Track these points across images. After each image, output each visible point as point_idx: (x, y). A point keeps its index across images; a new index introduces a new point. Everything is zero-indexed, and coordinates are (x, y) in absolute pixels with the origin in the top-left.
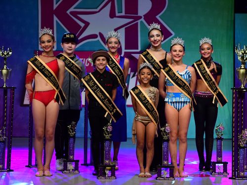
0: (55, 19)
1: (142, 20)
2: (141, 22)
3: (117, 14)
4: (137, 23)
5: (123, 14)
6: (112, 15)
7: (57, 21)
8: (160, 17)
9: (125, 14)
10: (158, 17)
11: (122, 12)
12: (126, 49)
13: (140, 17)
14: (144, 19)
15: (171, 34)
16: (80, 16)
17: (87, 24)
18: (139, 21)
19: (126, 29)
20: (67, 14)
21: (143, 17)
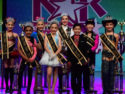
0: (41, 4)
1: (90, 5)
2: (89, 6)
3: (76, 2)
4: (87, 7)
5: (79, 2)
6: (73, 2)
7: (42, 6)
8: (99, 3)
9: (80, 1)
10: (98, 3)
11: (78, 1)
12: (80, 21)
13: (88, 4)
14: (91, 4)
15: (106, 13)
16: (55, 3)
17: (59, 7)
18: (88, 6)
19: (80, 10)
20: (48, 2)
21: (90, 3)
